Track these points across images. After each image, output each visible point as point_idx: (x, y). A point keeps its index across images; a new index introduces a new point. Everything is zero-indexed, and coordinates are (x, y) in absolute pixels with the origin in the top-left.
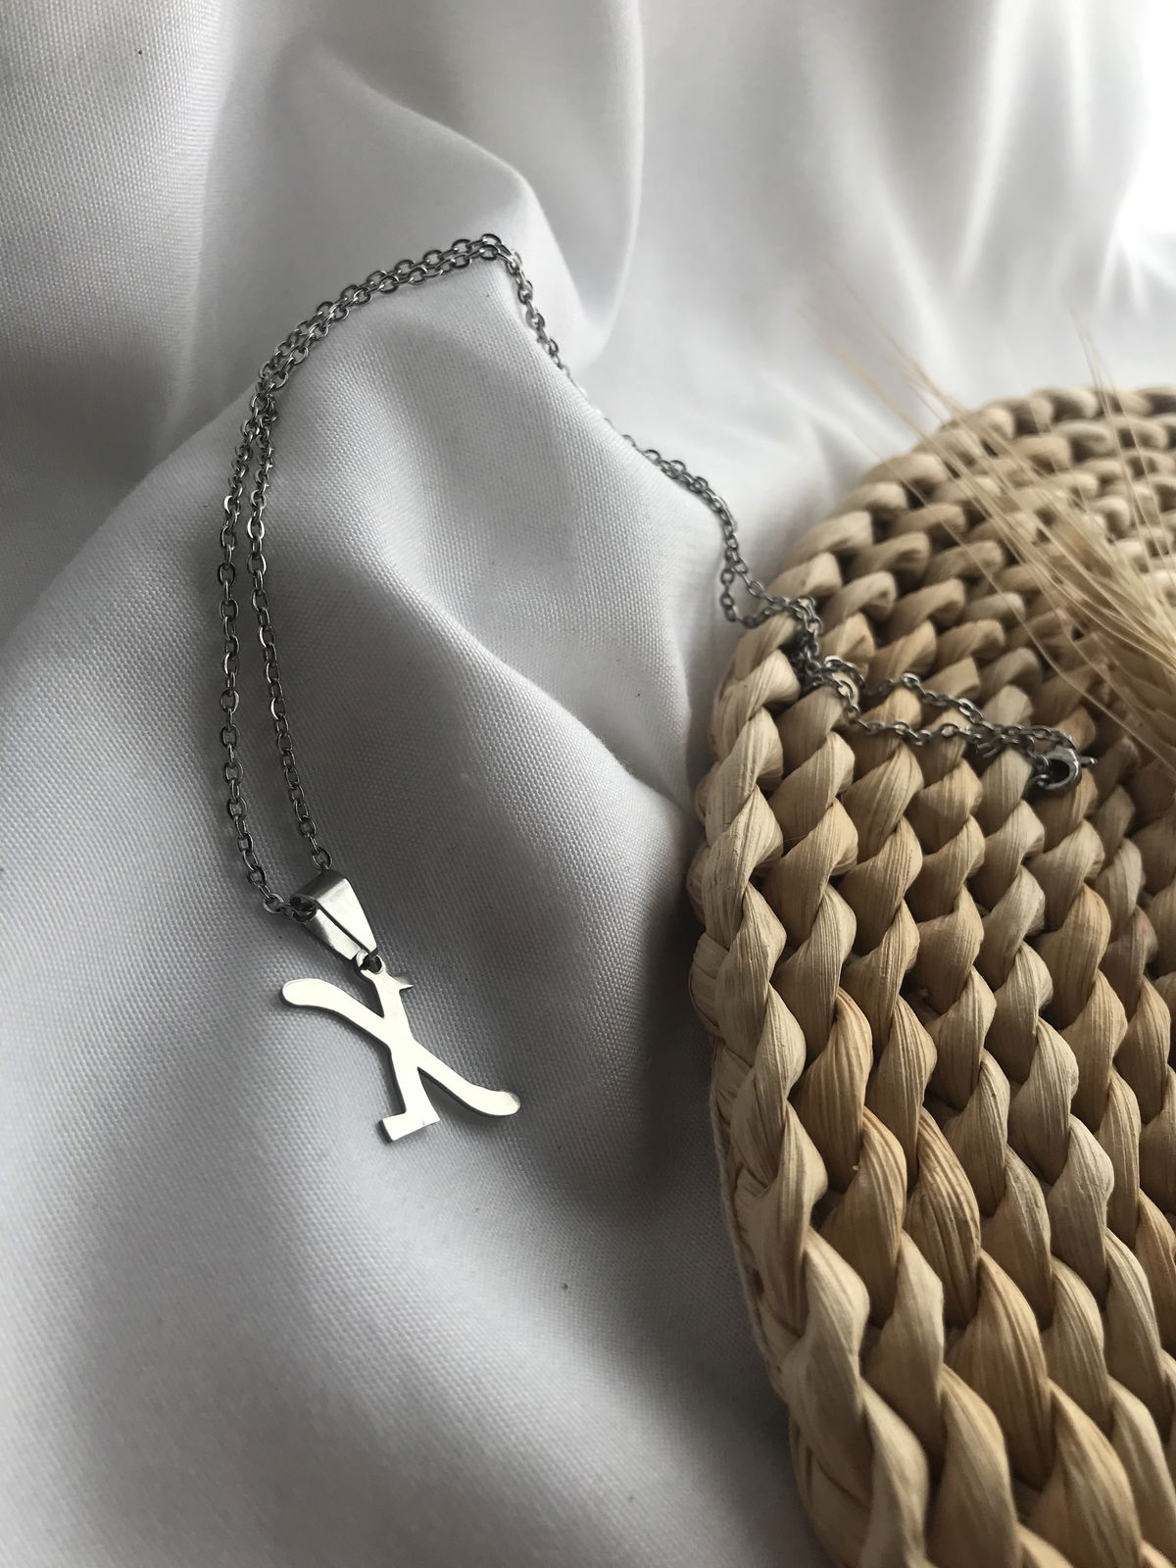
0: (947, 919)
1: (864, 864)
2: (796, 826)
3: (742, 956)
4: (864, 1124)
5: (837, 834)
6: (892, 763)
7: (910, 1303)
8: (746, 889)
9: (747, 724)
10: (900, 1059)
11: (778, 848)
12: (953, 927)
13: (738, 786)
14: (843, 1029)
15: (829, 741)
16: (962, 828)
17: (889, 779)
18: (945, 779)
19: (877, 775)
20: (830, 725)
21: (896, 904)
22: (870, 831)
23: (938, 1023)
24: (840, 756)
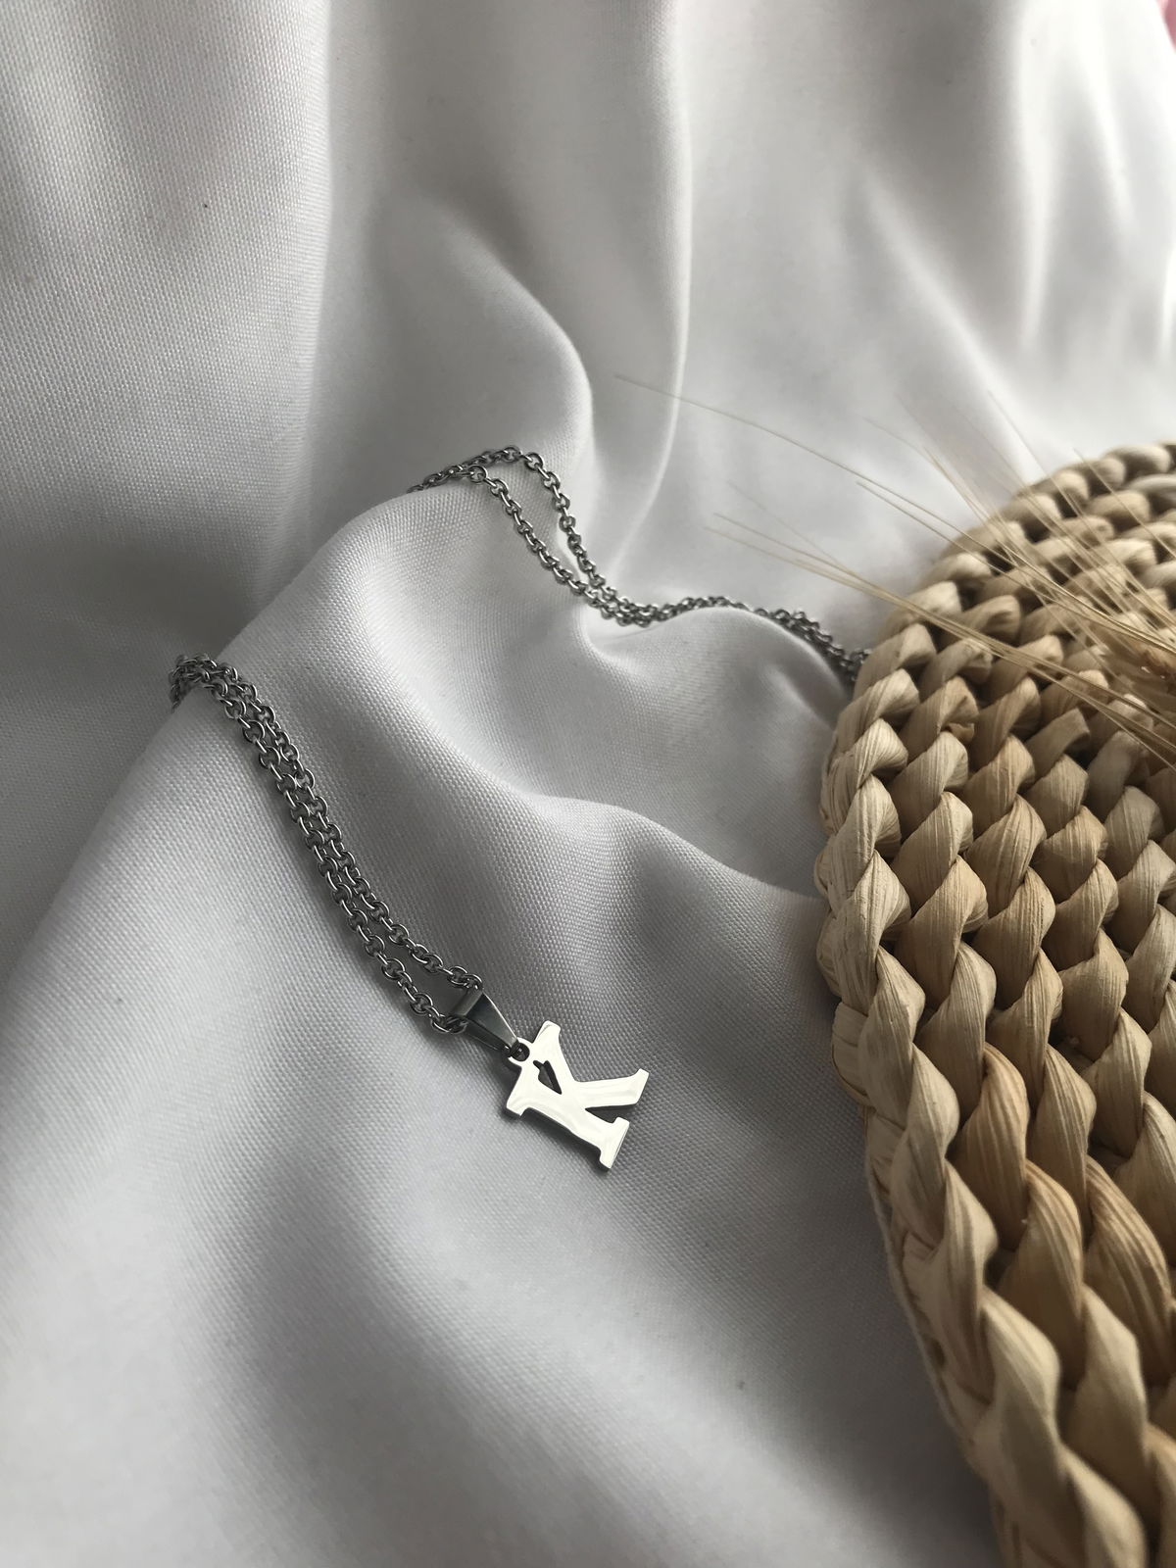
0: (1088, 963)
1: (997, 918)
2: (922, 885)
3: (882, 1018)
4: (1029, 1177)
5: (965, 889)
6: (1012, 816)
7: (1102, 1358)
8: (878, 952)
9: (859, 791)
10: (1057, 1107)
11: (905, 911)
12: (1096, 970)
13: (856, 853)
14: (995, 1084)
15: (943, 799)
16: (1092, 872)
17: (1010, 831)
18: (1067, 826)
19: (998, 828)
20: (943, 786)
21: (1034, 953)
22: (997, 887)
23: (1093, 1070)
24: (958, 815)
